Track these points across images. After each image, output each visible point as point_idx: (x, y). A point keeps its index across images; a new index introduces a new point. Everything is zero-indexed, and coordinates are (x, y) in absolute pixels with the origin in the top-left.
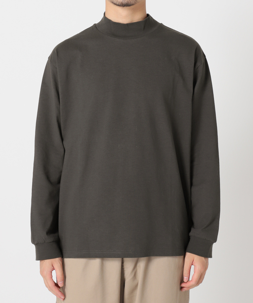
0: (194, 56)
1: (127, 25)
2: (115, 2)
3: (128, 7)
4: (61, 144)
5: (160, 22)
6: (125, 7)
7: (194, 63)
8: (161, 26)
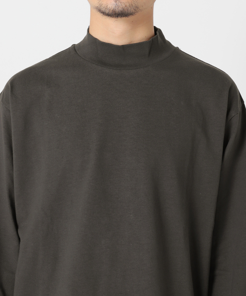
0: (227, 101)
1: (123, 47)
2: (103, 10)
3: (124, 18)
4: (15, 233)
5: (175, 45)
6: (119, 19)
7: (226, 111)
8: (177, 51)
